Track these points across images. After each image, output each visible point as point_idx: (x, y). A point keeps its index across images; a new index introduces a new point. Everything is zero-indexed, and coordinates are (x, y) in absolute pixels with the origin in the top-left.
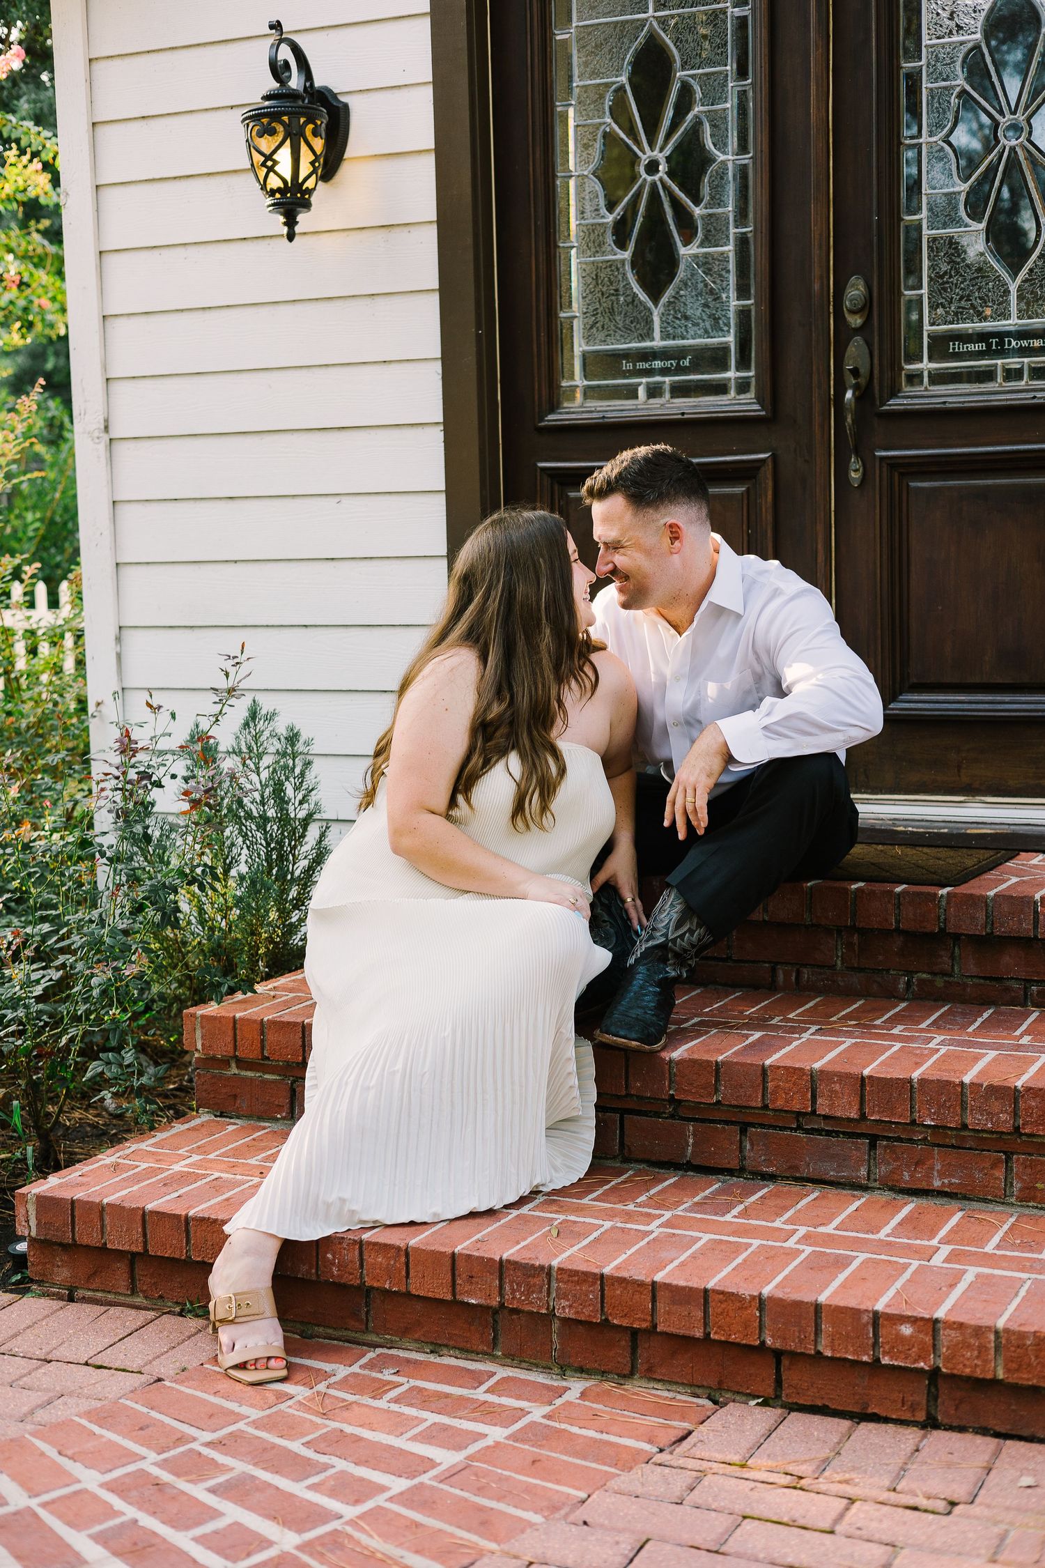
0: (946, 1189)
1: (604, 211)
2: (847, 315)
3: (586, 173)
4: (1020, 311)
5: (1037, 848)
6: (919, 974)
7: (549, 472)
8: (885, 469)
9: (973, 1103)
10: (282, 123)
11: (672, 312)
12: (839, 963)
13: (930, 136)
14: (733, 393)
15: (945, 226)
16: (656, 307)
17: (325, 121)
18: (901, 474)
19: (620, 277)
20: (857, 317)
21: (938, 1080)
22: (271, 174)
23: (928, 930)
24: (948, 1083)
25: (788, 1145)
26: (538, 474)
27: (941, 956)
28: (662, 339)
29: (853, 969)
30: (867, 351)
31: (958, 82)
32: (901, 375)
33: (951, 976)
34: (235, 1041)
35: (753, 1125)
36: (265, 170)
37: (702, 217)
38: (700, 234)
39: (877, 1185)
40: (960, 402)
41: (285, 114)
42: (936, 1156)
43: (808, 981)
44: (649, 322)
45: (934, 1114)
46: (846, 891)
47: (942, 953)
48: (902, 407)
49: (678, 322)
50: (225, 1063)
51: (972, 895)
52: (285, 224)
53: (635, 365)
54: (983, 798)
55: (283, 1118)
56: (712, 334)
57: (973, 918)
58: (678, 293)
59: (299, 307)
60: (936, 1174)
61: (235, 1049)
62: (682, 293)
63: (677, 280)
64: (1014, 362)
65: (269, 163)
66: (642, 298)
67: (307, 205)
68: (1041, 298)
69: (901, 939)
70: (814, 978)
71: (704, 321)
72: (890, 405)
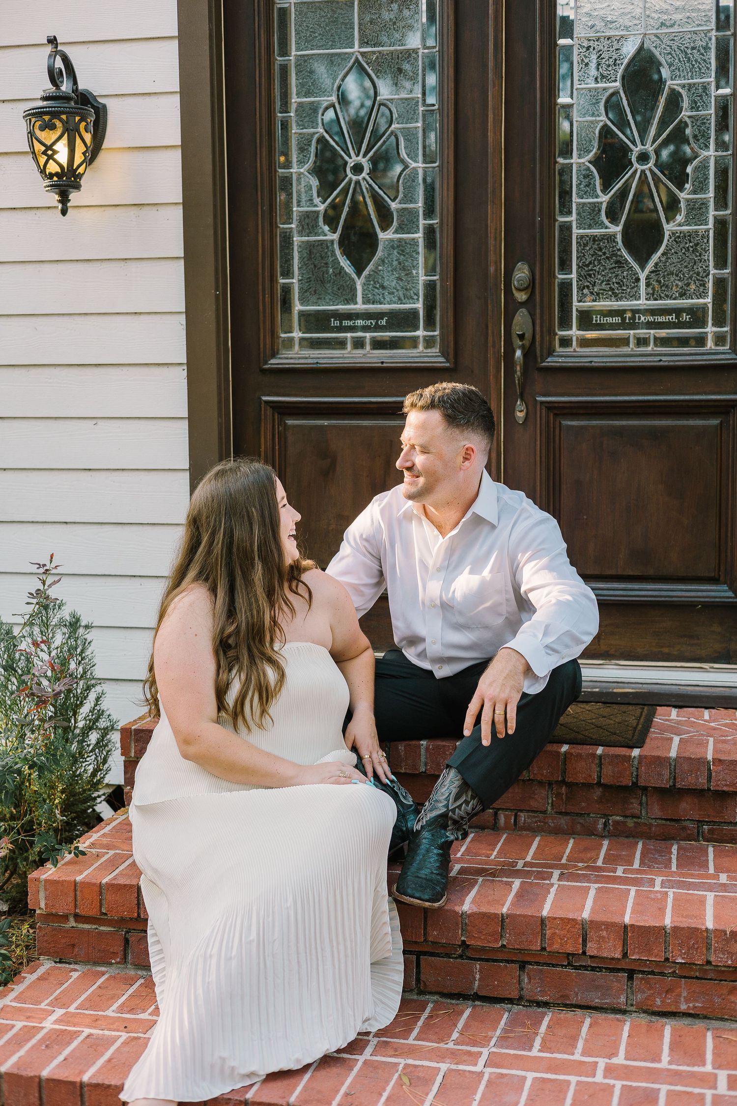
0: (691, 1012)
1: (317, 200)
2: (514, 292)
3: (302, 170)
4: (647, 294)
5: (668, 703)
6: (614, 817)
7: (271, 405)
8: (544, 411)
9: (716, 945)
10: (61, 120)
11: (372, 282)
12: (549, 808)
13: (579, 158)
14: (421, 347)
15: (590, 227)
16: (359, 278)
17: (93, 119)
18: (556, 415)
19: (329, 253)
20: (523, 293)
21: (688, 927)
22: (51, 161)
23: (624, 784)
24: (696, 929)
25: (560, 978)
26: (263, 406)
27: (632, 803)
28: (364, 303)
29: (561, 813)
30: (530, 320)
31: (601, 118)
32: (555, 339)
33: (639, 818)
34: (76, 901)
35: (530, 963)
36: (46, 158)
37: (398, 210)
38: (395, 223)
39: (633, 1009)
40: (603, 362)
41: (63, 113)
42: (683, 986)
43: (524, 823)
44: (353, 290)
45: (685, 954)
46: (558, 753)
47: (633, 801)
48: (558, 364)
49: (377, 290)
50: (65, 918)
51: (658, 757)
52: (59, 201)
53: (341, 323)
54: (617, 662)
55: (117, 963)
56: (404, 301)
57: (660, 775)
58: (377, 268)
59: (61, 266)
60: (682, 999)
61: (76, 907)
62: (380, 268)
63: (376, 258)
64: (642, 332)
65: (50, 152)
66: (347, 271)
67: (77, 187)
68: (664, 285)
69: (601, 789)
70: (529, 821)
71: (398, 290)
72: (548, 362)
